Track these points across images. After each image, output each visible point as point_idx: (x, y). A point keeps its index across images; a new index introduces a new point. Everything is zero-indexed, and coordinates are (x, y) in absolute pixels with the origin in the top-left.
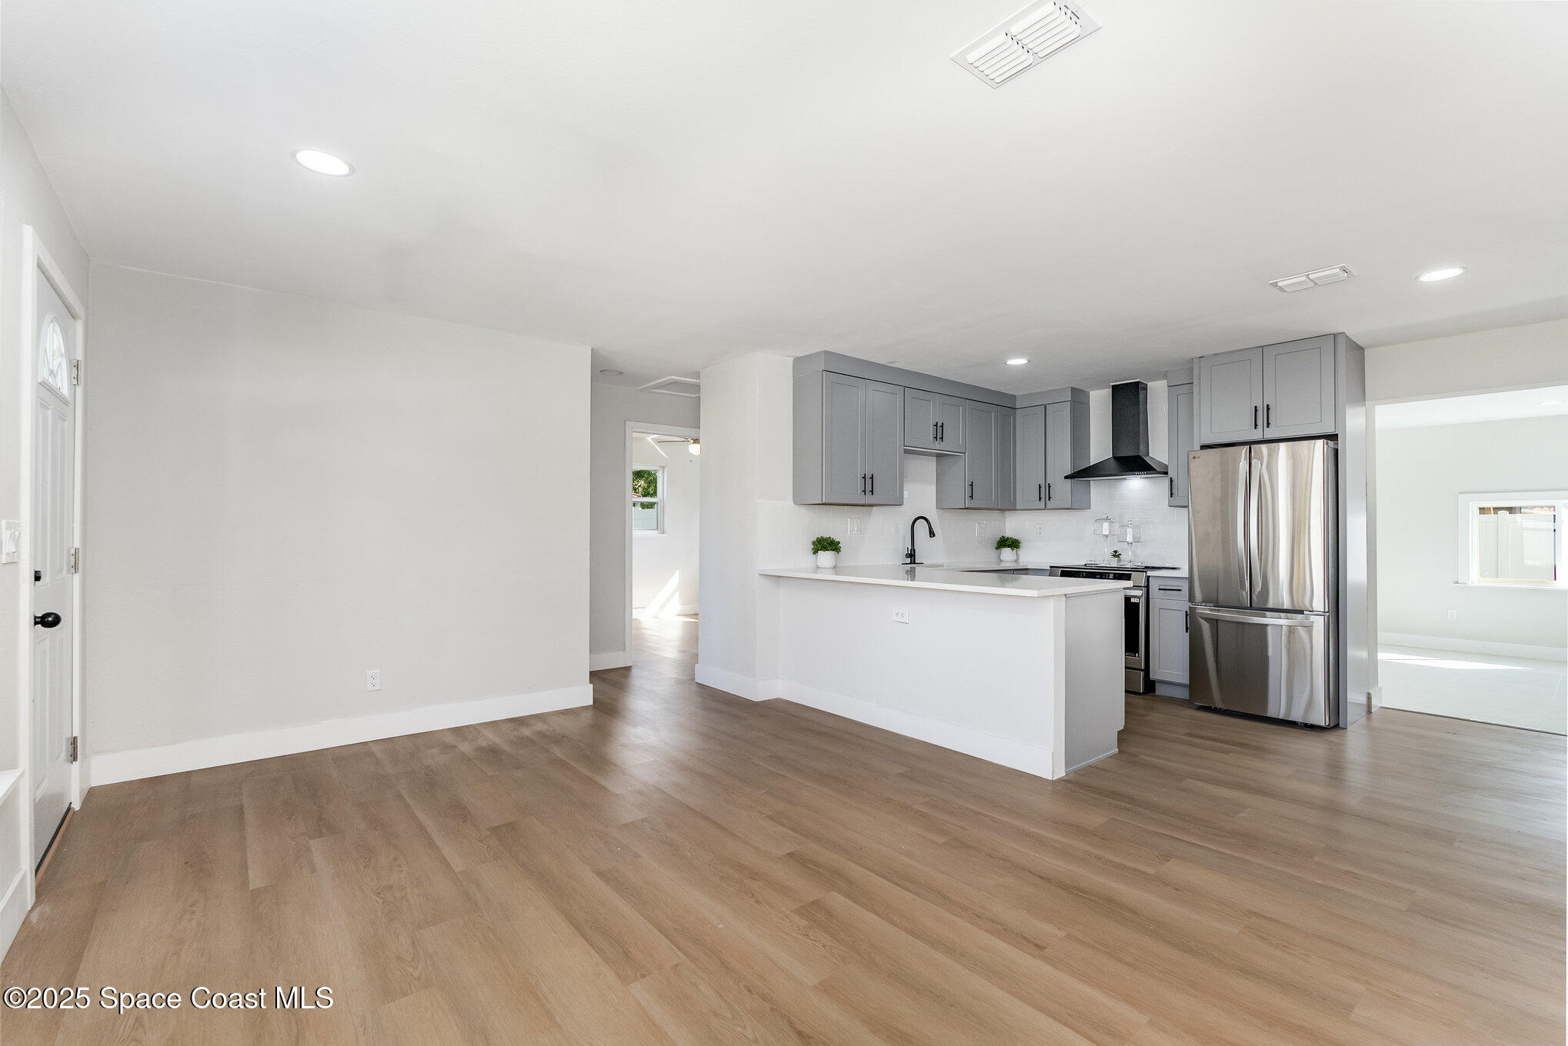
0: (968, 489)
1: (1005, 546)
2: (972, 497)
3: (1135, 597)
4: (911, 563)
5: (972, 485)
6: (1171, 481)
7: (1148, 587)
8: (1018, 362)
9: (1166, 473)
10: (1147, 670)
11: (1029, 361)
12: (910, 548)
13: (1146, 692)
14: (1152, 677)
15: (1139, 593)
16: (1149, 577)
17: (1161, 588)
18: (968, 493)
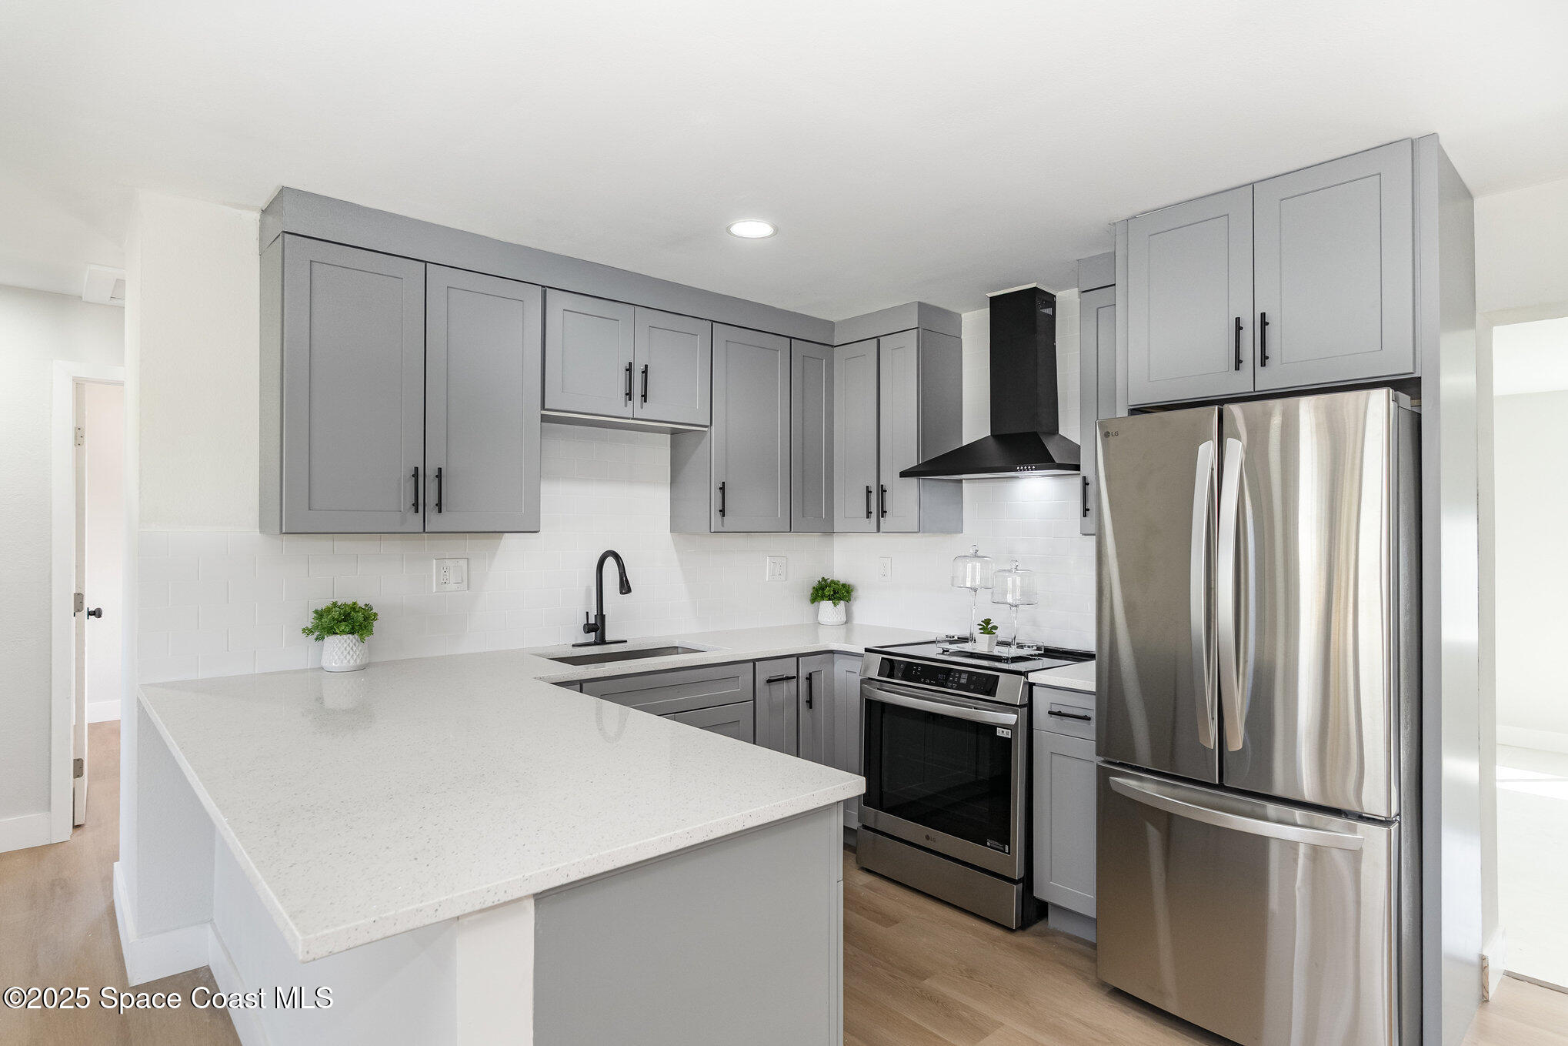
0: (716, 495)
1: (823, 597)
2: (722, 511)
3: (1005, 726)
4: (595, 644)
5: (722, 489)
6: (1085, 484)
7: (1030, 705)
8: (752, 229)
9: (1077, 468)
10: (1028, 880)
11: (776, 231)
12: (593, 612)
13: (1024, 924)
14: (1038, 893)
15: (1011, 718)
16: (1031, 685)
17: (1055, 709)
18: (716, 504)
